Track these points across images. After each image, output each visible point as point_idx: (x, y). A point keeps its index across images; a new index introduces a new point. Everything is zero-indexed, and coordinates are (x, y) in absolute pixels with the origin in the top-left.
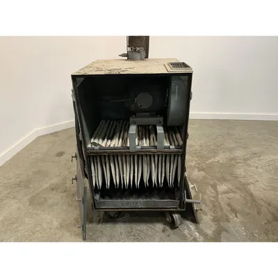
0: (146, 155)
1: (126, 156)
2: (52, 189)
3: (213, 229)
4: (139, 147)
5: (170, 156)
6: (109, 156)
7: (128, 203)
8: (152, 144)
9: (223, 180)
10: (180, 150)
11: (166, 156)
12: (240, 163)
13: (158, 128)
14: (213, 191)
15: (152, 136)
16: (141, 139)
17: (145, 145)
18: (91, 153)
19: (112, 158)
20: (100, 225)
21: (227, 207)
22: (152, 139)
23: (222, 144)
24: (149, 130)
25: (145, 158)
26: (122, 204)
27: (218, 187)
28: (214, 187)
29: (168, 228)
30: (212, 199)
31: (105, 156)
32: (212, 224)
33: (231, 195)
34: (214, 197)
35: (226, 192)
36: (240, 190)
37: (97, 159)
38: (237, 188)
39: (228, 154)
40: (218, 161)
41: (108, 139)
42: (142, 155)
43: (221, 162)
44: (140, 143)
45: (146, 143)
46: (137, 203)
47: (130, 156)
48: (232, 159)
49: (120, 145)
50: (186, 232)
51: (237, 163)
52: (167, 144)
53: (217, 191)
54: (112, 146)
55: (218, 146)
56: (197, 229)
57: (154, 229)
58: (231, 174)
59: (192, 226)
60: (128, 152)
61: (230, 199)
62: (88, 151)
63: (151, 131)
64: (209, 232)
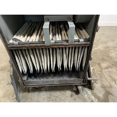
0: (59, 48)
1: (42, 49)
2: (2, 70)
3: (103, 94)
4: (53, 41)
5: (79, 48)
6: (28, 50)
7: (47, 82)
8: (64, 39)
9: (104, 60)
10: (89, 43)
11: (75, 48)
12: (112, 50)
13: (69, 23)
14: (99, 67)
15: (63, 32)
16: (54, 35)
17: (58, 39)
18: (11, 47)
19: (31, 52)
20: (30, 94)
21: (109, 78)
22: (63, 35)
23: (100, 39)
24: (61, 29)
25: (58, 51)
26: (43, 82)
27: (101, 64)
28: (99, 64)
29: (74, 93)
30: (99, 72)
31: (25, 50)
32: (102, 89)
33: (110, 69)
34: (100, 71)
35: (107, 68)
36: (115, 66)
37: (19, 52)
38: (113, 65)
39: (104, 45)
40: (99, 49)
41: (28, 36)
42: (56, 48)
43: (101, 49)
44: (54, 38)
45: (58, 38)
46: (53, 81)
47: (46, 49)
48: (107, 48)
49: (37, 40)
50: (86, 96)
51: (110, 50)
52: (76, 38)
53: (101, 67)
54: (30, 41)
55: (98, 40)
56: (93, 93)
57: (65, 95)
58: (108, 56)
59: (89, 92)
60: (44, 46)
61: (110, 72)
62: (9, 46)
63: (62, 29)
64: (101, 95)
